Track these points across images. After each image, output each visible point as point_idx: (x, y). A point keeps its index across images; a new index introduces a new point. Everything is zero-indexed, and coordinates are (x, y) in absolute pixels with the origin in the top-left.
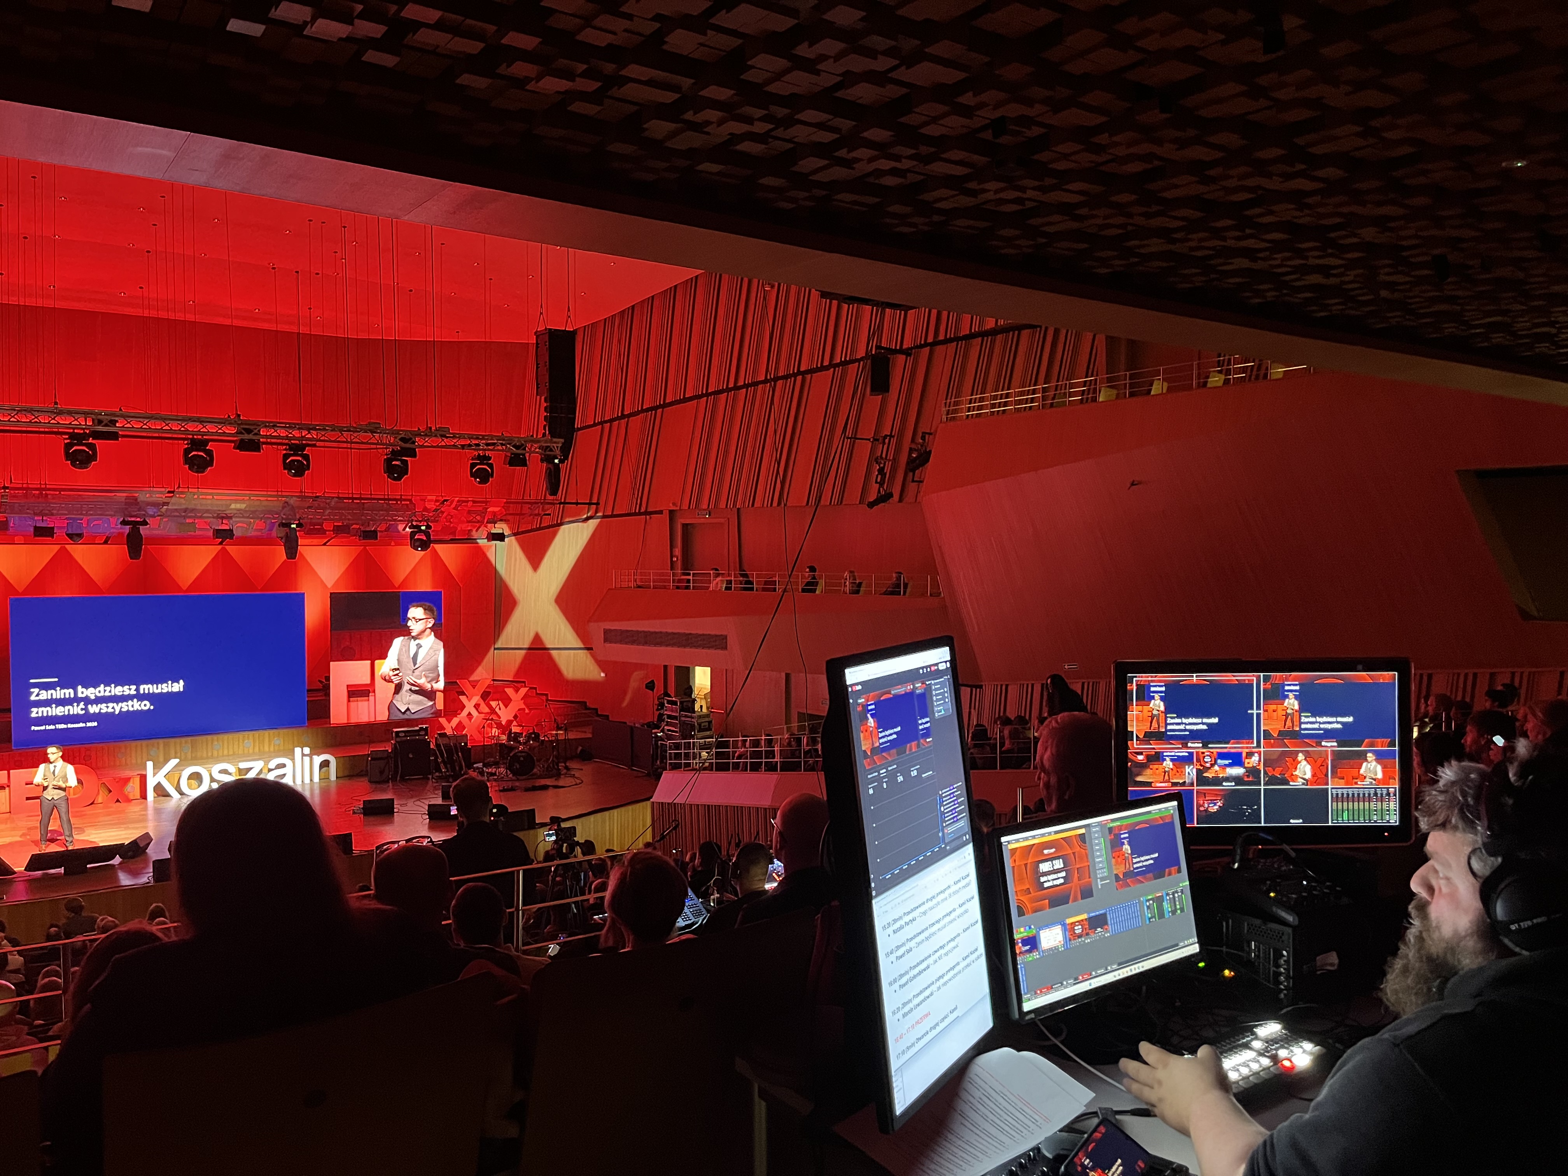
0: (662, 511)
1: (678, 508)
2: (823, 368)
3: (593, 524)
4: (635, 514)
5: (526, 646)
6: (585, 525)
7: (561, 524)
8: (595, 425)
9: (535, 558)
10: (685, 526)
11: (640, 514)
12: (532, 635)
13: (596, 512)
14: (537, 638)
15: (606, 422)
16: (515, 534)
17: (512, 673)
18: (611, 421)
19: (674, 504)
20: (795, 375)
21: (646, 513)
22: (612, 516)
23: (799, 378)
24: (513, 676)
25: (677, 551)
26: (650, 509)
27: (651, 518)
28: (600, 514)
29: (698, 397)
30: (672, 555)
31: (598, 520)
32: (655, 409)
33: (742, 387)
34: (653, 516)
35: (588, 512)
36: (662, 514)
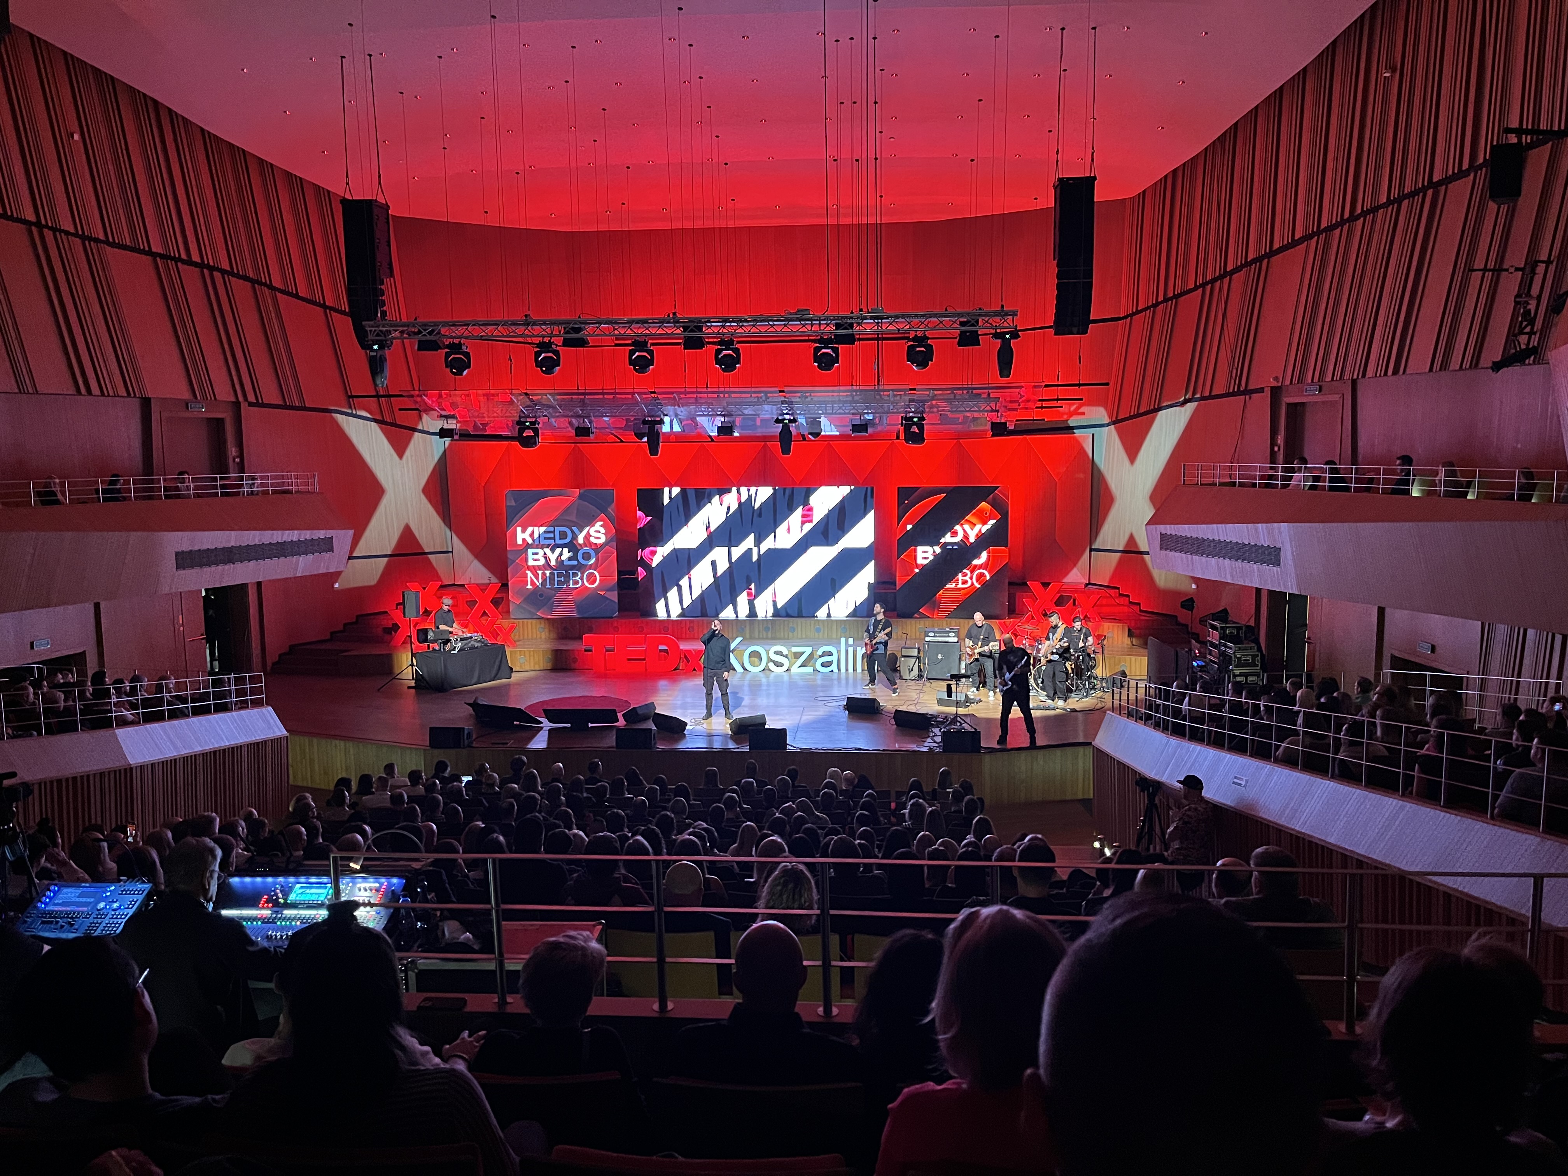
0: (1263, 388)
1: (1280, 384)
2: (1461, 174)
3: (1191, 407)
4: (1233, 394)
6: (1183, 409)
7: (1160, 409)
8: (1196, 288)
9: (1132, 450)
10: (1291, 406)
11: (1239, 393)
12: (1127, 536)
13: (1194, 393)
14: (1131, 539)
15: (1207, 283)
16: (1114, 423)
17: (1108, 579)
18: (1213, 281)
19: (1276, 379)
20: (1424, 189)
21: (1248, 392)
22: (1211, 397)
23: (1430, 192)
24: (1111, 581)
25: (1280, 440)
26: (1250, 387)
27: (1250, 398)
28: (1198, 396)
29: (1307, 238)
30: (1273, 443)
31: (1196, 403)
32: (1259, 260)
33: (1357, 218)
34: (1254, 396)
35: (1186, 395)
36: (1263, 392)
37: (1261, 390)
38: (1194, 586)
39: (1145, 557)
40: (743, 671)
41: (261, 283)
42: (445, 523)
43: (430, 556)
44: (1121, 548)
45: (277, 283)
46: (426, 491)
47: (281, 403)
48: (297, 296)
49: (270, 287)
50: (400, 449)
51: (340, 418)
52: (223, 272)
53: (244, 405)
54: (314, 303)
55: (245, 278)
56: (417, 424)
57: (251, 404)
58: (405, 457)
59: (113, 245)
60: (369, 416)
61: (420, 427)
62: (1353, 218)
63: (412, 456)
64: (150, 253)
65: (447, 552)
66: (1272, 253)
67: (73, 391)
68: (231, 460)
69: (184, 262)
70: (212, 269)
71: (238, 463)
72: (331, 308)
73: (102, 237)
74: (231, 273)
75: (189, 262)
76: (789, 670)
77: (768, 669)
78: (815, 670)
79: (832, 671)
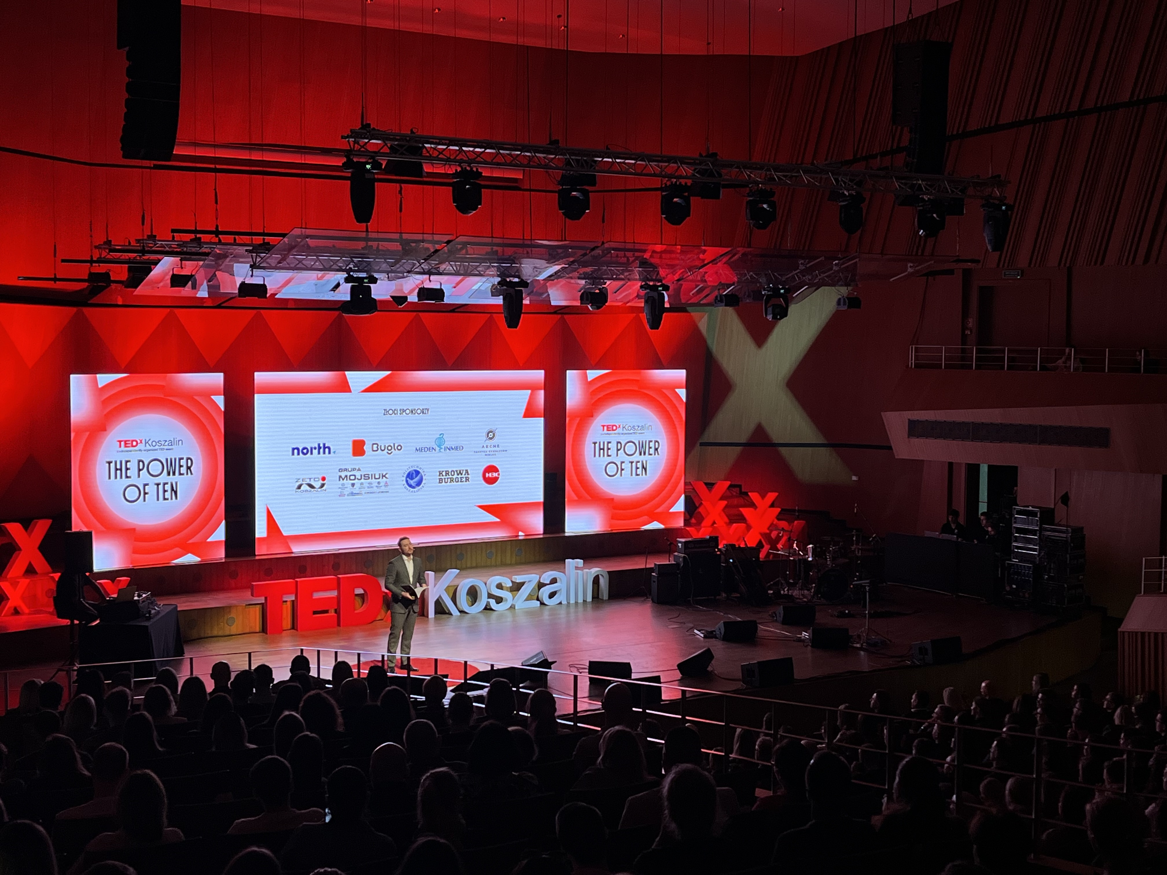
0: (953, 271)
1: (979, 267)
5: (743, 440)
9: (760, 334)
10: (982, 289)
12: (752, 426)
14: (760, 430)
17: (722, 476)
21: (930, 273)
24: (725, 479)
25: (971, 322)
27: (934, 279)
29: (1019, 124)
30: (964, 328)
33: (1090, 111)
34: (938, 277)
36: (953, 274)
37: (950, 272)
38: (854, 478)
39: (783, 450)
40: (459, 614)
76: (512, 607)
77: (488, 608)
78: (542, 604)
79: (560, 603)
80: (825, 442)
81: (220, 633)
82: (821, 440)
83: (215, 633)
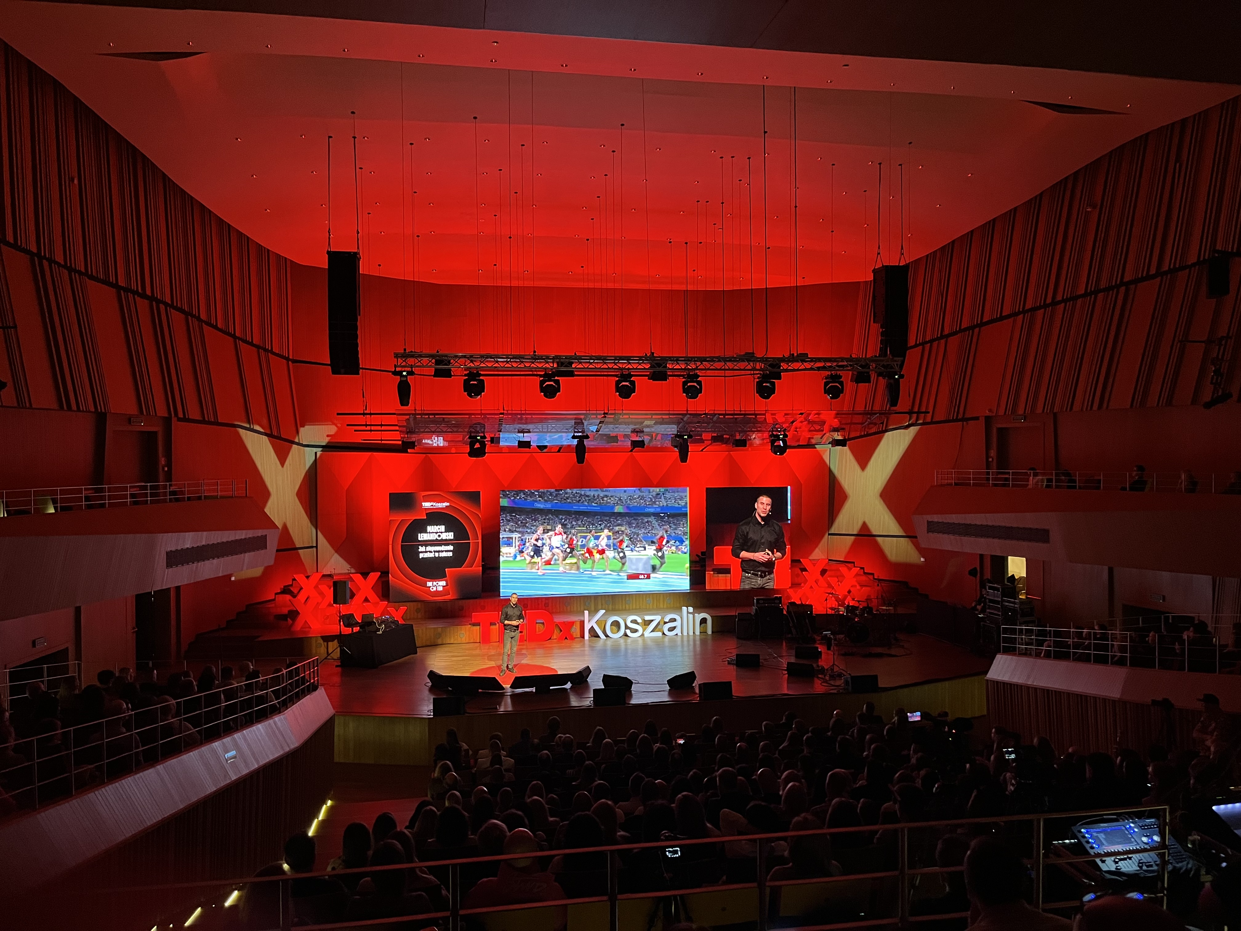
0: (979, 417)
1: (994, 414)
2: (1149, 277)
3: (913, 430)
4: (953, 421)
6: (907, 431)
7: (886, 431)
8: (916, 346)
9: (863, 460)
10: (1000, 430)
11: (957, 420)
12: (860, 524)
13: (917, 419)
14: (865, 526)
15: (927, 342)
17: (844, 555)
18: (931, 341)
19: (990, 411)
20: (1117, 287)
21: (964, 419)
22: (932, 423)
23: (1123, 289)
24: (845, 558)
25: (993, 453)
26: (967, 416)
27: (967, 424)
28: (920, 422)
29: (1015, 314)
30: (988, 457)
31: (919, 427)
32: (972, 328)
33: (1060, 302)
34: (970, 422)
35: (909, 421)
36: (979, 420)
37: (977, 418)
38: (922, 559)
39: (879, 539)
40: (605, 638)
41: (193, 316)
42: (311, 522)
43: (300, 551)
44: (855, 533)
45: (203, 316)
46: (299, 494)
47: (201, 419)
48: (216, 327)
49: (199, 318)
50: (282, 457)
51: (241, 431)
52: (166, 304)
53: (174, 419)
54: (229, 334)
55: (181, 310)
56: (295, 438)
57: (179, 420)
58: (285, 466)
59: (91, 277)
60: (262, 430)
61: (297, 440)
62: (1054, 303)
63: (290, 465)
64: (116, 286)
65: (312, 547)
66: (982, 324)
67: (55, 406)
68: (161, 470)
69: (139, 295)
70: (159, 302)
71: (166, 471)
72: (240, 339)
73: (83, 270)
74: (172, 306)
75: (143, 296)
76: (643, 635)
77: (626, 635)
78: (664, 634)
79: (677, 634)
80: (904, 534)
81: (455, 642)
82: (901, 533)
83: (452, 642)
